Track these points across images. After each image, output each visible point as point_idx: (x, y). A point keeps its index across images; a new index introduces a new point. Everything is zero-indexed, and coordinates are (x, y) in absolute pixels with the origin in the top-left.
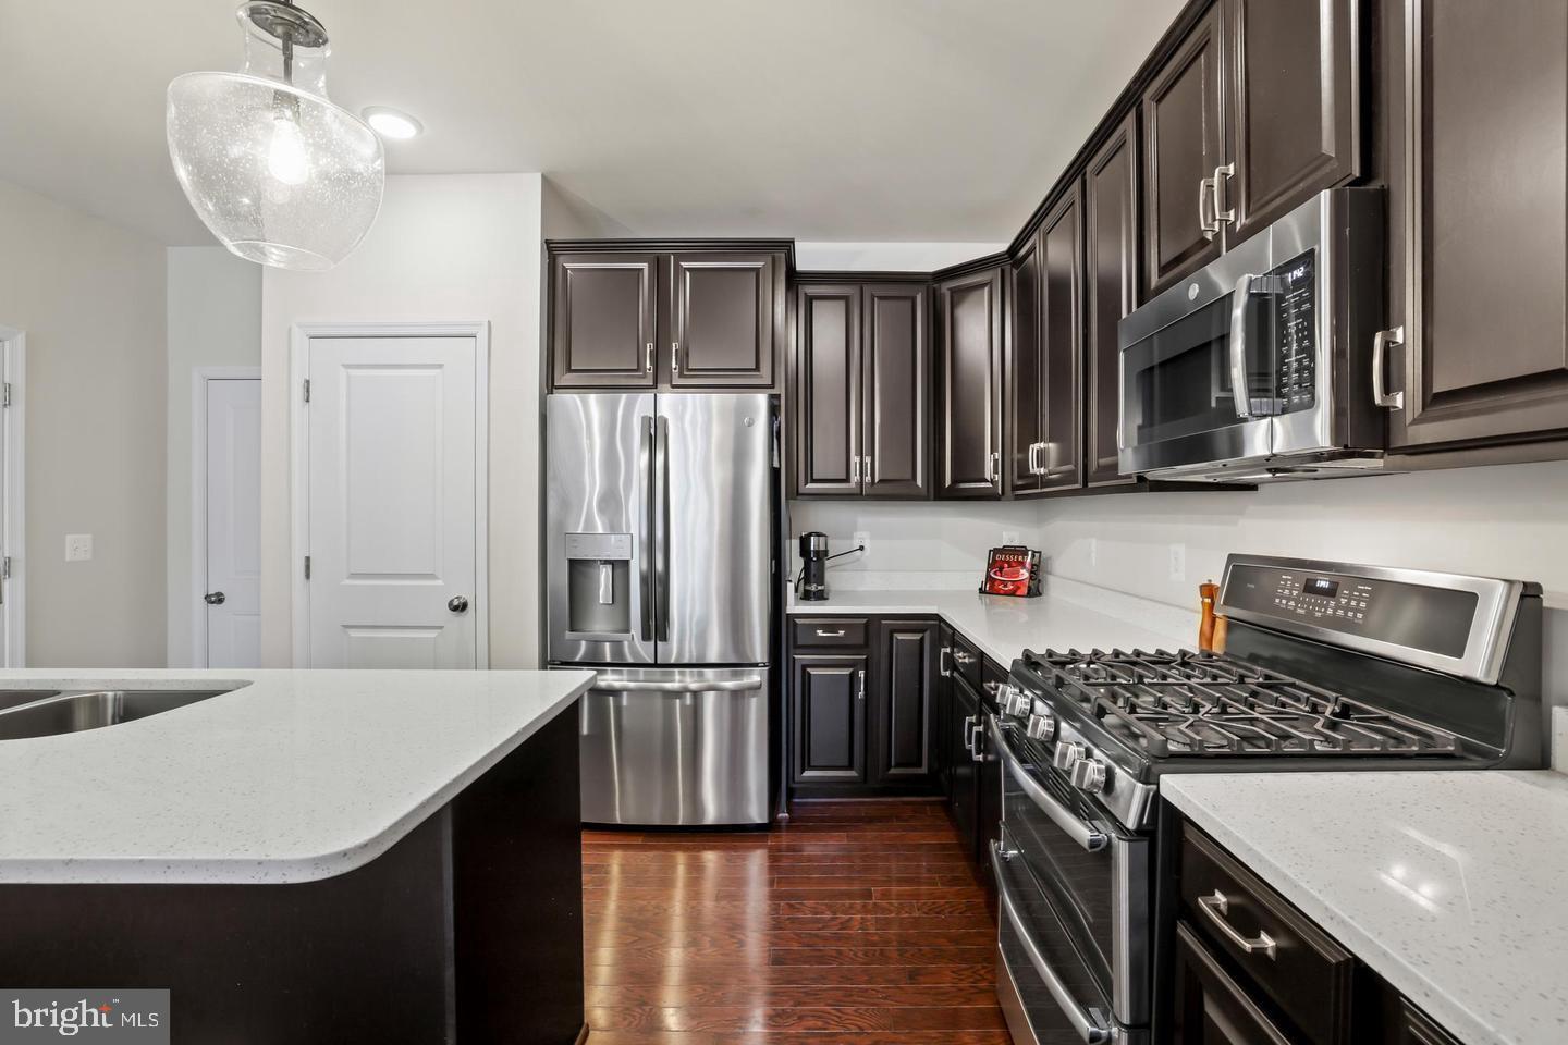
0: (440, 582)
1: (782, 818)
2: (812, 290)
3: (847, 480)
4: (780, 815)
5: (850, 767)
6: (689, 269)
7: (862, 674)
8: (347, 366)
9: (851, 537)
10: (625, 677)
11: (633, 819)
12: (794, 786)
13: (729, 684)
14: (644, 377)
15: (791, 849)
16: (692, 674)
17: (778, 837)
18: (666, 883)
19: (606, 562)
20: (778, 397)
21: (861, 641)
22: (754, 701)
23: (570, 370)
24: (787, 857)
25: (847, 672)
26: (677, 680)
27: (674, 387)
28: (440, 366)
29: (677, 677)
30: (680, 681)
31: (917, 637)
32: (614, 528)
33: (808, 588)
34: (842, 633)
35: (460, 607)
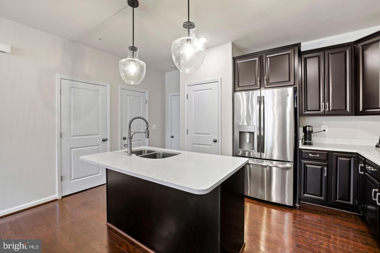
0: (211, 136)
1: (297, 206)
2: (306, 56)
3: (320, 110)
4: (296, 205)
5: (321, 196)
6: (269, 57)
7: (326, 168)
8: (194, 91)
9: (320, 127)
10: (251, 161)
11: (253, 196)
12: (301, 197)
13: (280, 166)
14: (257, 86)
15: (300, 215)
16: (269, 162)
17: (296, 211)
18: (261, 214)
19: (248, 132)
20: (296, 88)
21: (325, 158)
22: (287, 172)
23: (239, 87)
24: (299, 217)
25: (320, 167)
26: (265, 163)
27: (265, 88)
28: (211, 89)
29: (265, 162)
30: (266, 163)
31: (348, 159)
32: (249, 124)
33: (306, 141)
34: (318, 155)
35: (215, 141)
